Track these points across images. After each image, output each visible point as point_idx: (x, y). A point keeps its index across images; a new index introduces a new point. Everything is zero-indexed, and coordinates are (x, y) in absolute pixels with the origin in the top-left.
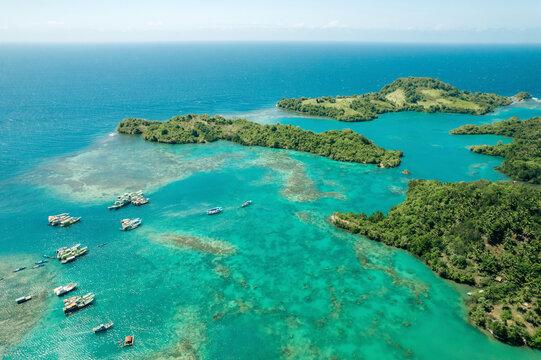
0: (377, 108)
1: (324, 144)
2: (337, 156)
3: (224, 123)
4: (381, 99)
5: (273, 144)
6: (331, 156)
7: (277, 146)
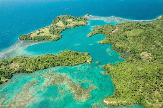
0: (59, 31)
1: (65, 61)
2: (73, 64)
3: (9, 64)
4: (58, 27)
5: (43, 68)
6: (70, 65)
7: (45, 68)
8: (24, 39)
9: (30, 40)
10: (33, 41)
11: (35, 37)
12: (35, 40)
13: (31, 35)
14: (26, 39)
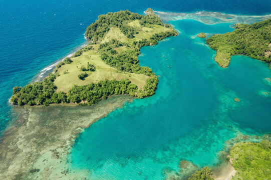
4: (120, 45)
8: (37, 101)
9: (59, 102)
10: (72, 105)
11: (77, 90)
12: (78, 101)
13: (56, 83)
14: (44, 100)
